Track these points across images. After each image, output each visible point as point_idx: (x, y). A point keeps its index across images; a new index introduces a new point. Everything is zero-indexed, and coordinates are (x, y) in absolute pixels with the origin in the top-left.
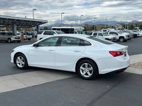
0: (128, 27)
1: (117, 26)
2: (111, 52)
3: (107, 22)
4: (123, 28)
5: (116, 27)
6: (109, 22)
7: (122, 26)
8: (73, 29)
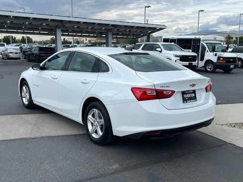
2: (134, 90)
8: (199, 40)
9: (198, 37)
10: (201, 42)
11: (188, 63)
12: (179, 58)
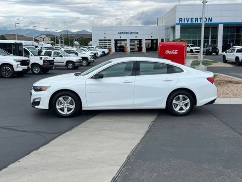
0: (59, 40)
1: (42, 39)
3: (20, 30)
4: (53, 42)
5: (40, 40)
6: (23, 30)
7: (50, 39)
8: (21, 45)
9: (19, 42)
10: (23, 47)
11: (27, 66)
12: (19, 63)
